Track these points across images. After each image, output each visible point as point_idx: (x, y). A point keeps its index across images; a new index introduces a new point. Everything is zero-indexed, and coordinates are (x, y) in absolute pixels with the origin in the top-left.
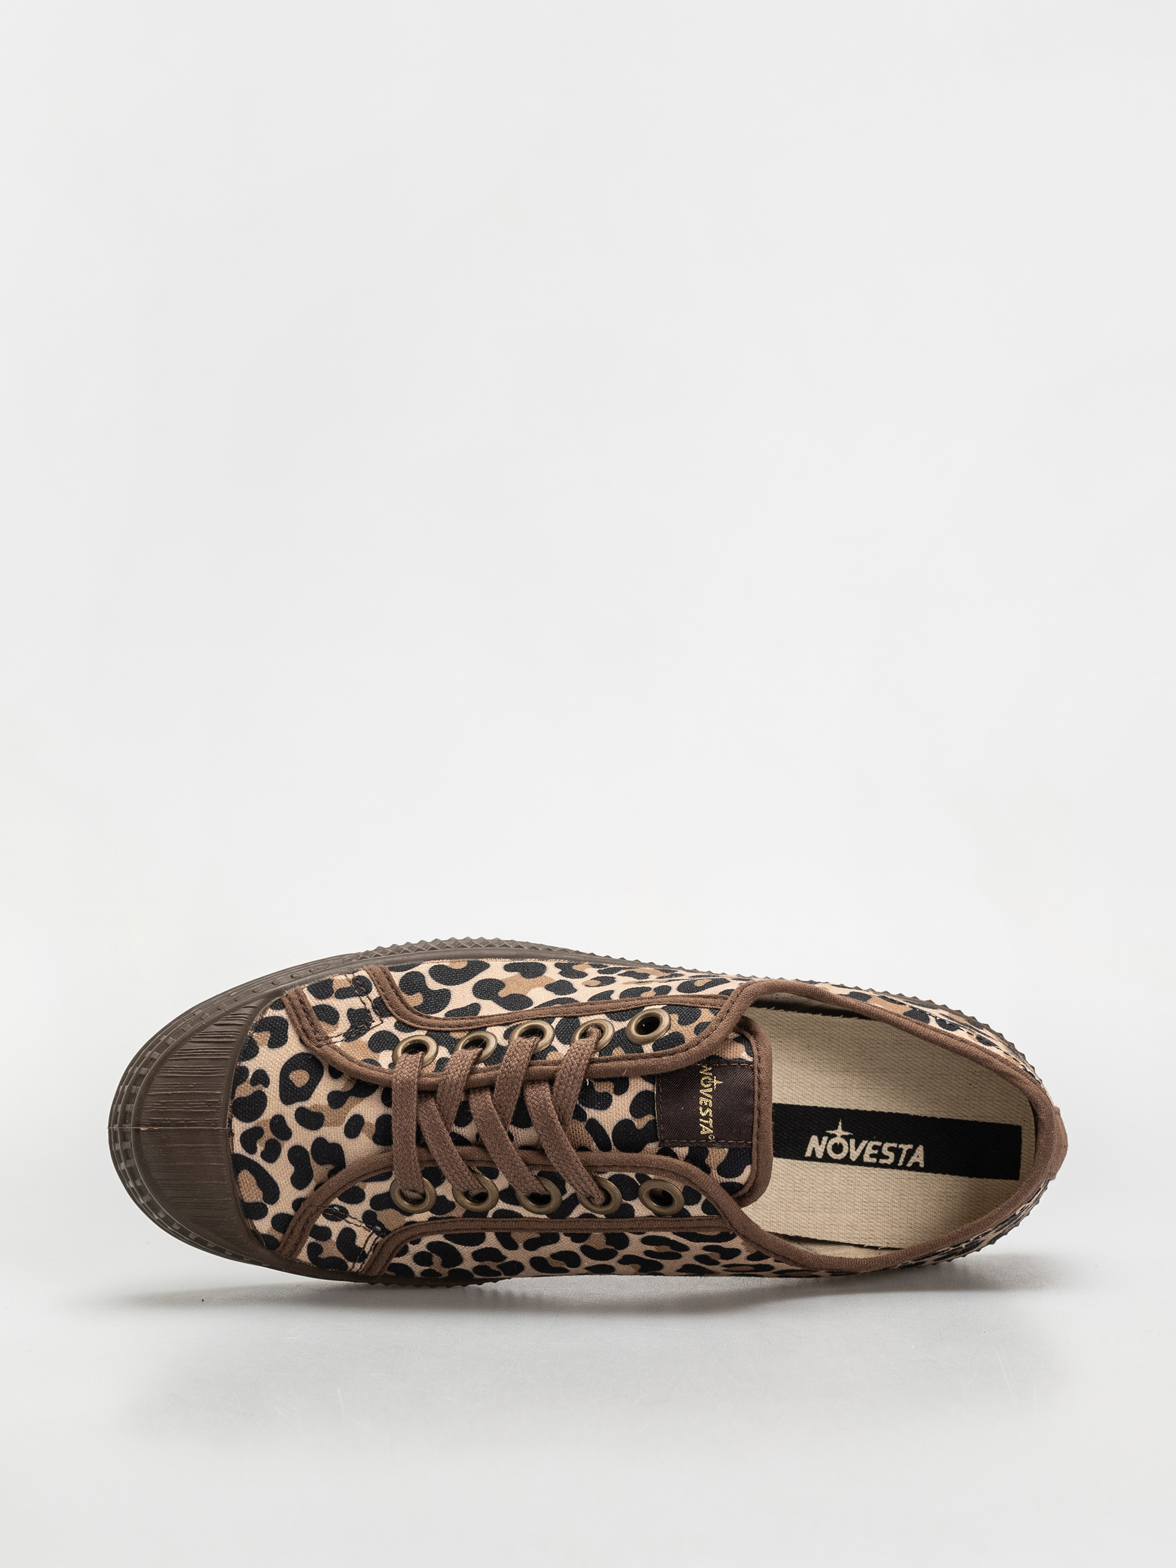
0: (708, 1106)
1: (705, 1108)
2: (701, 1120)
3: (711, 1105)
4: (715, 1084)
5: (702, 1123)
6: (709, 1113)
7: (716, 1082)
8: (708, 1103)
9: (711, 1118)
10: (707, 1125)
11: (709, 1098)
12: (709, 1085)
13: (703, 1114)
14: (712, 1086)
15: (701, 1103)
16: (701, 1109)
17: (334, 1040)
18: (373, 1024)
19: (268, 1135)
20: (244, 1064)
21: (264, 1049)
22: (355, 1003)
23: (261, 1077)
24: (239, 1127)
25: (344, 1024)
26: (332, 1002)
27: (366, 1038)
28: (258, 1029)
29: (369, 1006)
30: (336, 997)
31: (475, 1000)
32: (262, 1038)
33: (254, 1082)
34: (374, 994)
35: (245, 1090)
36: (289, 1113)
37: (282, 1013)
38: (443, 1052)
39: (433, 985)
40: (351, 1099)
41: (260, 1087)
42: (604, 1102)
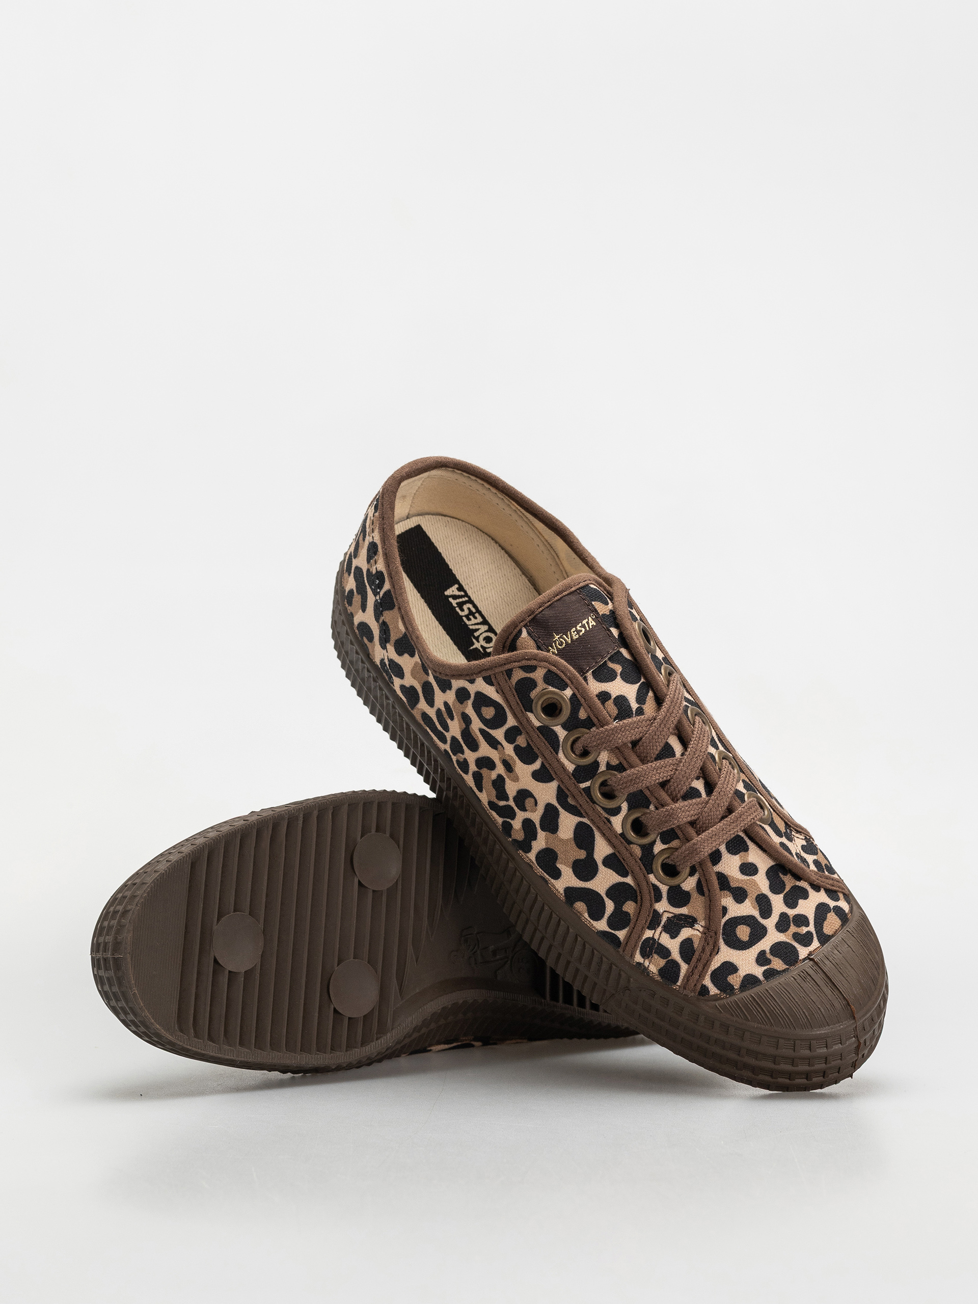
0: (576, 630)
1: (578, 632)
2: (588, 629)
3: (574, 629)
4: (559, 636)
5: (589, 627)
6: (580, 627)
7: (557, 637)
8: (574, 632)
9: (582, 623)
10: (588, 623)
11: (570, 633)
12: (561, 640)
13: (583, 630)
14: (561, 637)
15: (577, 636)
16: (581, 634)
17: (701, 929)
18: (670, 915)
19: (793, 929)
20: (761, 977)
21: (742, 973)
22: (665, 940)
23: (762, 959)
24: (803, 952)
25: (686, 933)
26: (676, 955)
27: (684, 911)
28: (731, 987)
29: (659, 929)
30: (670, 955)
31: (601, 867)
32: (735, 980)
33: (768, 962)
34: (648, 934)
35: (777, 964)
36: (770, 923)
37: (707, 982)
38: (659, 847)
39: (610, 906)
40: (733, 884)
41: (769, 956)
42: (621, 701)
